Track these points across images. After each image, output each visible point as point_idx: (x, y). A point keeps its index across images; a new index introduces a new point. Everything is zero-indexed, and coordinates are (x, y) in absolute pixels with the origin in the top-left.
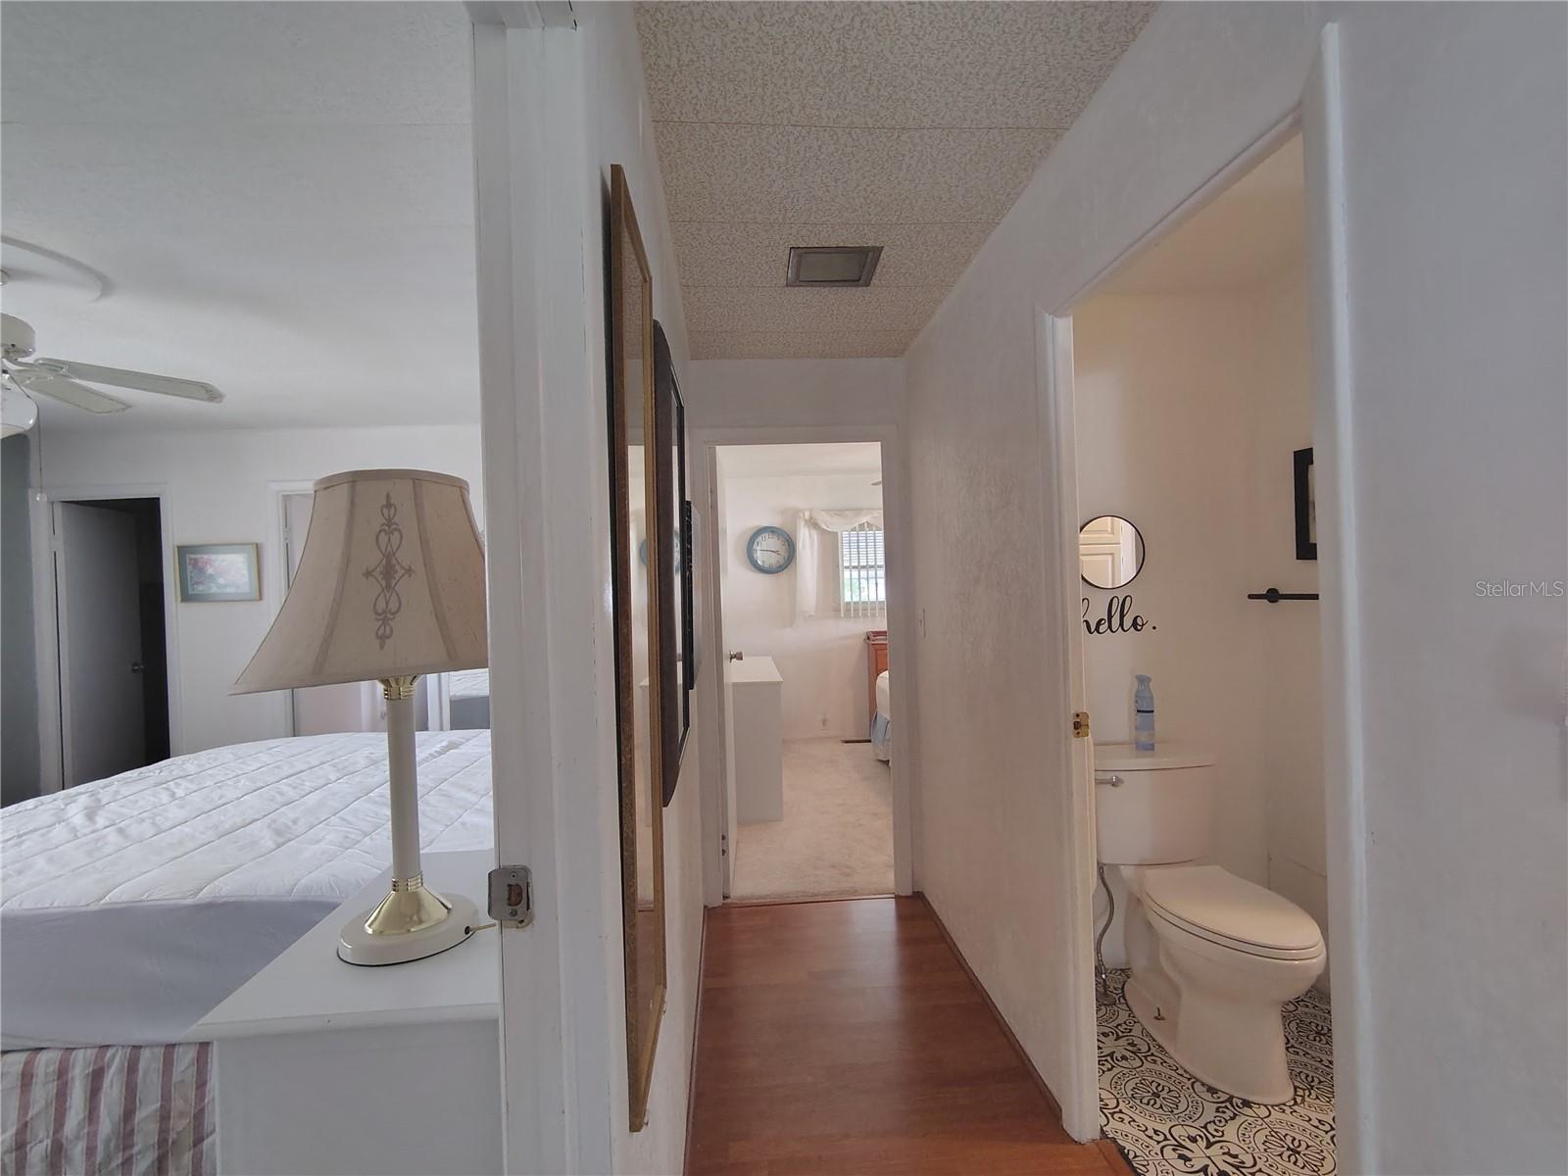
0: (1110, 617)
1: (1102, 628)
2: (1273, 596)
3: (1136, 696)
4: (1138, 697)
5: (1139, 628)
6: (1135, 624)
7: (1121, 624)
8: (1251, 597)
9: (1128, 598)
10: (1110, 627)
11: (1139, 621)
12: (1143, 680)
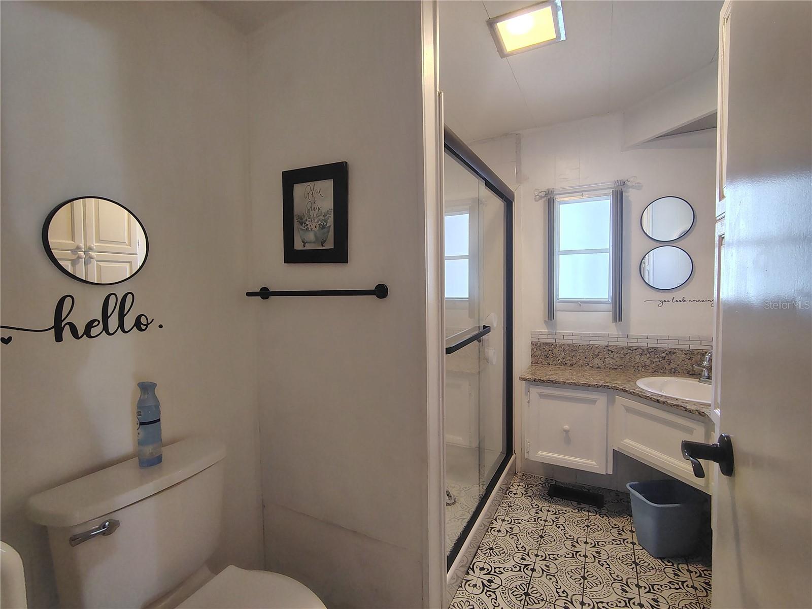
0: (105, 316)
1: (94, 331)
2: (265, 293)
3: (138, 408)
4: (141, 407)
5: (143, 327)
6: (138, 324)
7: (121, 325)
8: (249, 294)
9: (130, 296)
10: (106, 329)
11: (143, 320)
12: (147, 388)
